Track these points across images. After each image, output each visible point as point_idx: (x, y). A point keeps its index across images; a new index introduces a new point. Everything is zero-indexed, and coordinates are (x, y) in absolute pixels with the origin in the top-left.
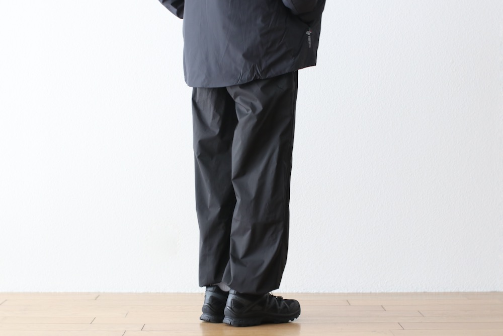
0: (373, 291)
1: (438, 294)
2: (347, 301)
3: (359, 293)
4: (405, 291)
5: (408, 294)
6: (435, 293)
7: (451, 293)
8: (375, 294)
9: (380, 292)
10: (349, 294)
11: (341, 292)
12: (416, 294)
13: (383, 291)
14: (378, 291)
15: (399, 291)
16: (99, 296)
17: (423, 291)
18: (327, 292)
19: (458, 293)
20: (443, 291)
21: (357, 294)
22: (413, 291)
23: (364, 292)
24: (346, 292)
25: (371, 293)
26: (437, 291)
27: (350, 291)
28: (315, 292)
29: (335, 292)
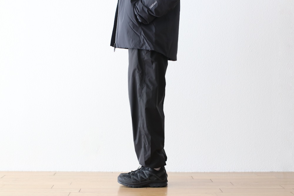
0: (206, 171)
1: (242, 173)
2: (192, 177)
3: (198, 172)
4: (223, 171)
5: (225, 173)
6: (240, 172)
7: (248, 172)
8: (207, 173)
9: (210, 172)
10: (193, 173)
11: (188, 171)
12: (229, 173)
13: (211, 171)
14: (208, 172)
15: (220, 171)
16: (56, 173)
17: (233, 171)
18: (181, 171)
19: (252, 173)
20: (244, 171)
21: (197, 173)
22: (227, 171)
23: (201, 172)
24: (191, 172)
25: (204, 172)
26: (241, 171)
27: (193, 171)
28: (174, 171)
29: (185, 172)
